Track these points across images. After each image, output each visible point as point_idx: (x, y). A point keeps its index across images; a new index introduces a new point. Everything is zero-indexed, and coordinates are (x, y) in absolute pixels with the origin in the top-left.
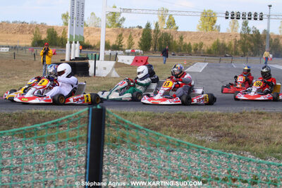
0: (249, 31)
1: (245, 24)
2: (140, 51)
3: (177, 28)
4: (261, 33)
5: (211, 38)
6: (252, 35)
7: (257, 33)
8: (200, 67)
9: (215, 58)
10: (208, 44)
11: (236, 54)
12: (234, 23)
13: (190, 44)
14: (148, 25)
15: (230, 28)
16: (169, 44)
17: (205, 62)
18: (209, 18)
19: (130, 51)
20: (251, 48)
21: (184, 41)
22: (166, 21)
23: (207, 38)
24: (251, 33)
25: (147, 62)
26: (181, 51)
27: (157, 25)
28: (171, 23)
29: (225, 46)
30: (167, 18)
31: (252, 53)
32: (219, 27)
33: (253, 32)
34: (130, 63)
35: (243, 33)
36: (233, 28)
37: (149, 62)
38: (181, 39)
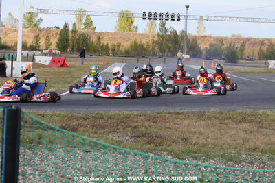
0: (166, 31)
1: (163, 25)
2: (57, 52)
3: (95, 29)
4: (178, 34)
5: (129, 39)
6: (169, 36)
7: (175, 33)
9: (132, 58)
10: (126, 45)
11: (154, 54)
12: (152, 24)
13: (107, 44)
14: (66, 26)
15: (147, 29)
16: (87, 44)
17: (123, 62)
18: (127, 19)
19: (47, 51)
20: (169, 49)
21: (102, 41)
22: (84, 22)
23: (124, 39)
24: (169, 33)
25: (64, 62)
26: (99, 51)
27: (74, 25)
28: (89, 24)
29: (143, 46)
30: (84, 19)
31: (169, 54)
32: (137, 28)
33: (171, 32)
34: (47, 64)
35: (160, 33)
36: (151, 28)
37: (66, 63)
38: (99, 39)
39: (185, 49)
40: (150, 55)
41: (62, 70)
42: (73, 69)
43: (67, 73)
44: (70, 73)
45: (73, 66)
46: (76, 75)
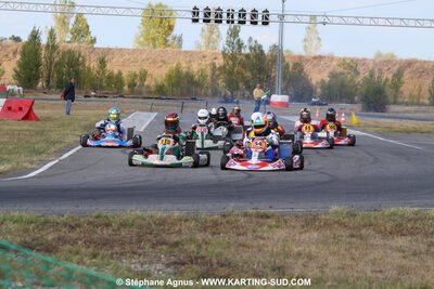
0: (240, 46)
1: (234, 33)
2: (16, 88)
3: (94, 41)
4: (266, 52)
5: (164, 62)
6: (247, 56)
7: (258, 50)
8: (142, 122)
9: (170, 102)
10: (158, 75)
11: (216, 93)
12: (212, 32)
13: (120, 73)
14: (35, 36)
15: (202, 42)
16: (77, 73)
17: (151, 110)
18: (159, 21)
21: (108, 67)
22: (70, 27)
23: (154, 62)
24: (246, 51)
25: (31, 109)
26: (101, 87)
27: (52, 34)
28: (81, 31)
29: (192, 77)
30: (72, 20)
32: (180, 40)
33: (251, 48)
35: (229, 50)
36: (209, 41)
37: (35, 111)
38: (103, 63)
39: (279, 84)
40: (206, 95)
41: (26, 125)
42: (49, 125)
43: (37, 133)
44: (42, 133)
45: (48, 119)
46: (54, 136)
